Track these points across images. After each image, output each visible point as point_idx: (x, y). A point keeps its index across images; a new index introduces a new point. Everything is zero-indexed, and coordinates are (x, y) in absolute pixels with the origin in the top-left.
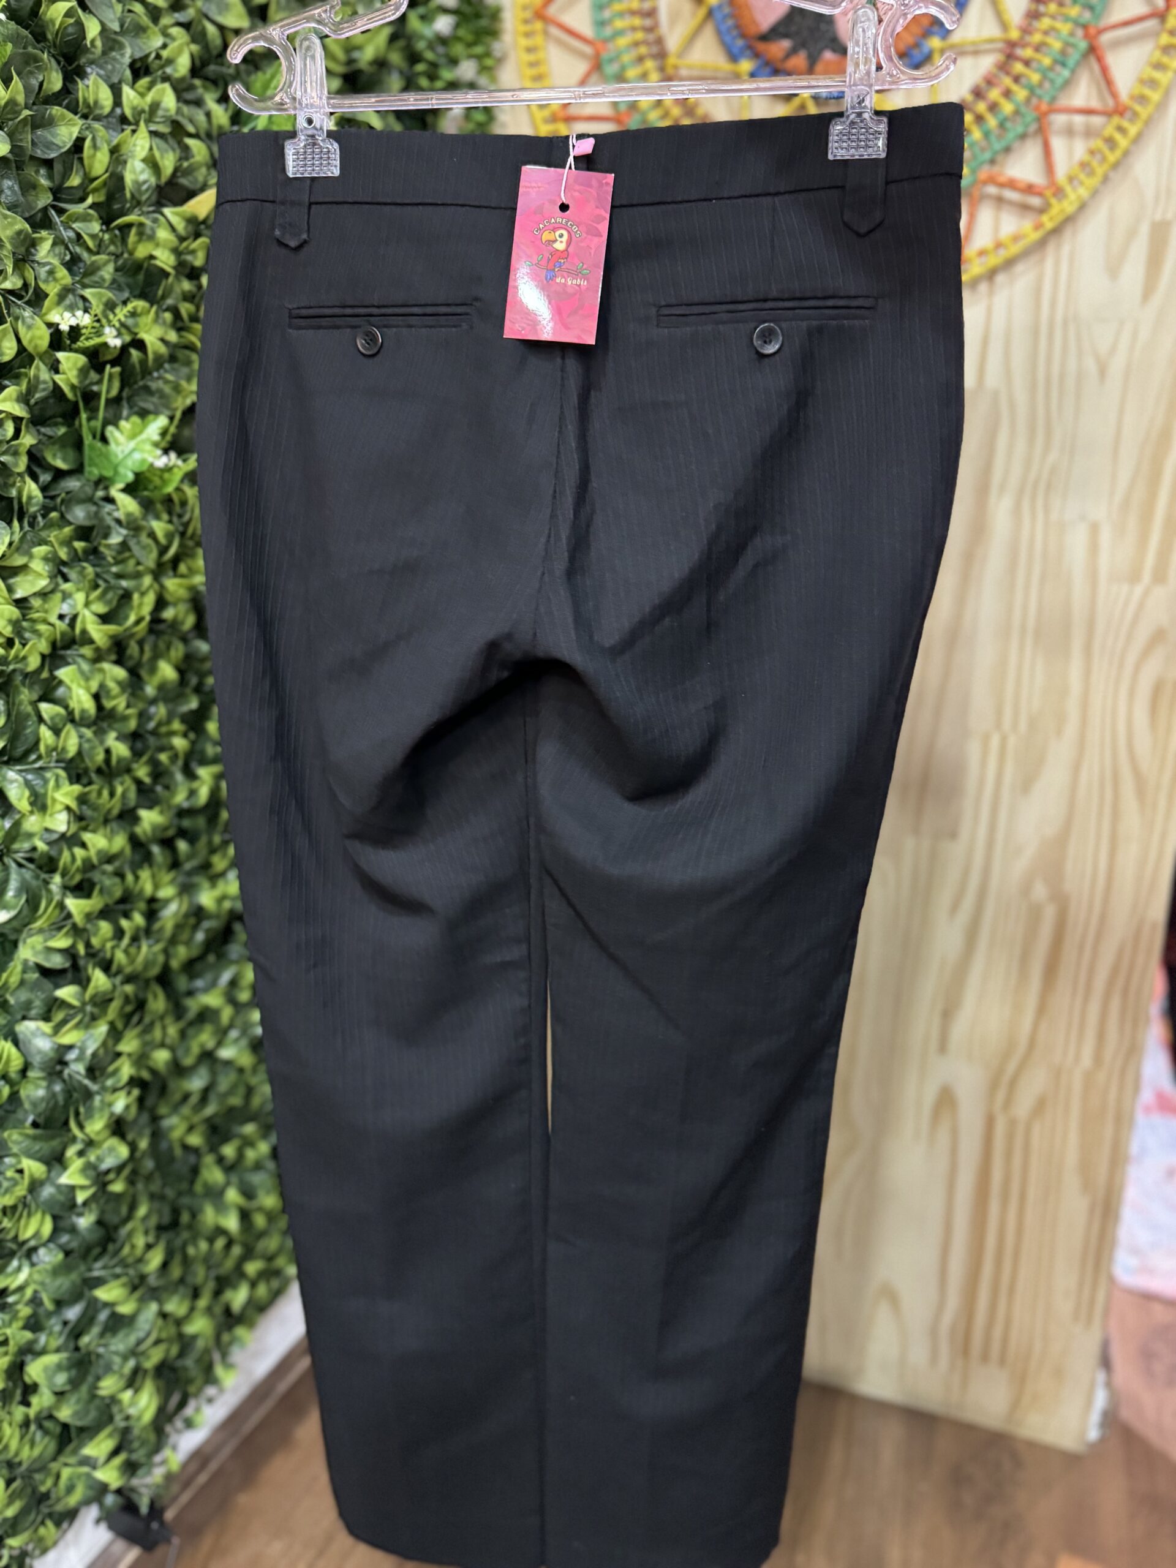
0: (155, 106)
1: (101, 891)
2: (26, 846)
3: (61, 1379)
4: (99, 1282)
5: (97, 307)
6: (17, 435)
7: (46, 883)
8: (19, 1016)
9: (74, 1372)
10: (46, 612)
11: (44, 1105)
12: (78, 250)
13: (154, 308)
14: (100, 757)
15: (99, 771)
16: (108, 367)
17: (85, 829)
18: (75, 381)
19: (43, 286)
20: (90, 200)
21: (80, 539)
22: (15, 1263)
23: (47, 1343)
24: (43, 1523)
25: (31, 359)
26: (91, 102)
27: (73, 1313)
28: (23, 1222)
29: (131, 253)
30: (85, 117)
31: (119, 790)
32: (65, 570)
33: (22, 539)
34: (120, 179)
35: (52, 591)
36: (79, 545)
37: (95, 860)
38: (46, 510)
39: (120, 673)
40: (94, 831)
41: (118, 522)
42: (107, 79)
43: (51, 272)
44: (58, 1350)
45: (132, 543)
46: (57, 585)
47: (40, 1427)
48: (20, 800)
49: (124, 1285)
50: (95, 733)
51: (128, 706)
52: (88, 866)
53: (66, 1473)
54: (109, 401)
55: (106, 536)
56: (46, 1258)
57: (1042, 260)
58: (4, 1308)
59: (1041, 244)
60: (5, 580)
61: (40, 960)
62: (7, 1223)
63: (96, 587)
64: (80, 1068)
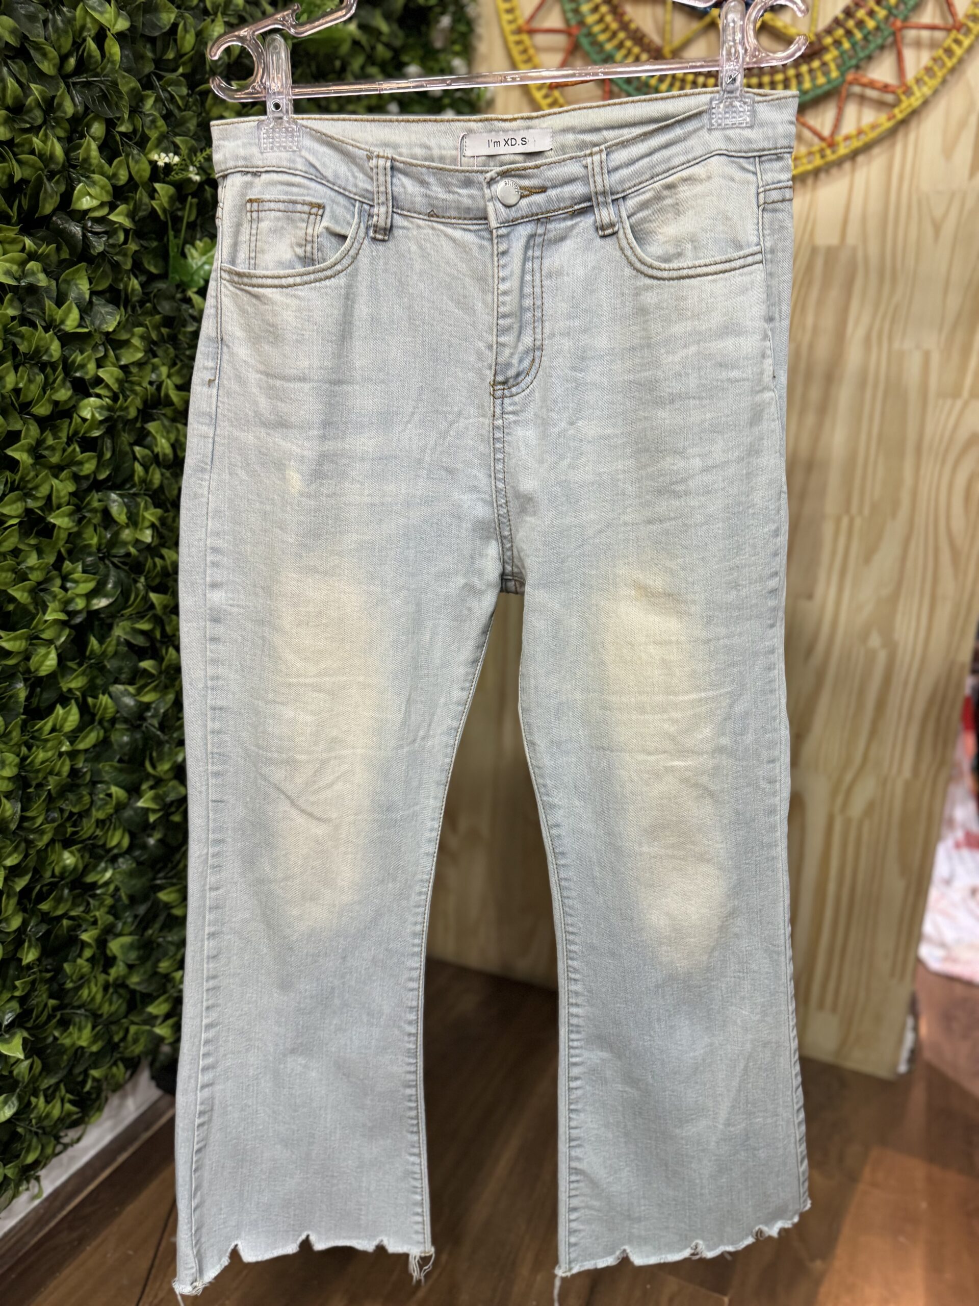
2: (122, 551)
3: (133, 956)
4: (161, 888)
5: (184, 150)
6: (126, 242)
7: (136, 581)
8: (112, 680)
9: (141, 952)
10: (142, 378)
11: (128, 747)
12: (171, 107)
14: (175, 492)
15: (173, 504)
16: (190, 197)
17: (163, 545)
18: (166, 205)
19: (147, 131)
20: (181, 70)
21: (165, 326)
22: (103, 865)
23: (122, 930)
24: (115, 1064)
25: (137, 186)
27: (142, 910)
28: (110, 833)
29: (208, 114)
30: (178, 7)
32: (155, 348)
33: (127, 320)
34: (203, 56)
35: (145, 363)
36: (164, 331)
37: (169, 569)
38: (142, 303)
40: (169, 548)
41: (193, 317)
43: (153, 122)
44: (130, 934)
46: (149, 359)
47: (116, 992)
48: (120, 514)
49: (178, 891)
50: (172, 474)
52: (165, 573)
53: (133, 1029)
54: (189, 225)
55: (184, 326)
56: (124, 864)
57: (893, 145)
58: (94, 896)
59: (892, 133)
60: (114, 351)
61: (128, 637)
62: (99, 832)
63: (174, 364)
64: (155, 722)
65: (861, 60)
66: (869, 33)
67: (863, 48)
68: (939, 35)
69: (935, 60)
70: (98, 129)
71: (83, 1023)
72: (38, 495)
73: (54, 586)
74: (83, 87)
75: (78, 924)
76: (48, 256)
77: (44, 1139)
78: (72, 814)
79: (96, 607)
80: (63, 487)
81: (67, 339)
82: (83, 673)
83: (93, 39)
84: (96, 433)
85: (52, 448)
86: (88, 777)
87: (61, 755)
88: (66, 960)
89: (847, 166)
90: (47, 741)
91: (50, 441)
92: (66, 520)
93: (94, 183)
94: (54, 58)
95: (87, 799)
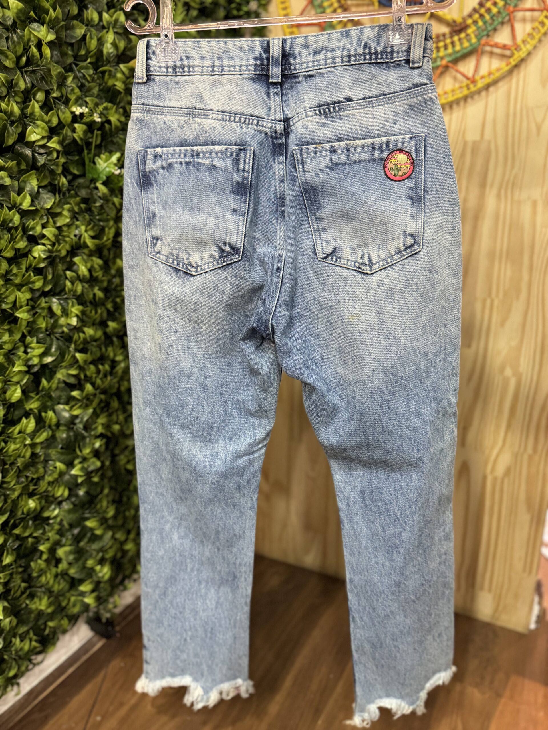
0: (116, 21)
1: (91, 353)
2: (60, 331)
3: (71, 557)
4: (87, 519)
5: (91, 105)
6: (58, 157)
7: (68, 347)
8: (56, 402)
9: (76, 556)
10: (70, 233)
11: (66, 441)
12: (84, 81)
13: (115, 107)
14: (91, 296)
15: (91, 302)
16: (96, 131)
17: (85, 326)
18: (82, 136)
19: (69, 96)
20: (89, 60)
21: (83, 203)
22: (53, 507)
23: (66, 542)
24: (62, 619)
25: (64, 126)
26: (90, 18)
27: (76, 531)
28: (56, 489)
29: (106, 83)
30: (87, 25)
31: (99, 311)
32: (77, 216)
33: (59, 201)
34: (102, 51)
35: (72, 225)
36: (83, 206)
37: (89, 339)
38: (69, 190)
39: (100, 262)
40: (89, 327)
41: (100, 197)
42: (96, 10)
43: (72, 90)
44: (70, 545)
45: (105, 206)
46: (74, 222)
47: (62, 578)
48: (57, 311)
49: (98, 521)
50: (90, 286)
51: (103, 276)
52: (85, 342)
53: (73, 599)
54: (96, 146)
55: (95, 203)
56: (66, 506)
57: (511, 80)
58: (48, 524)
59: (510, 72)
60: (52, 218)
61: (65, 379)
62: (50, 489)
63: (90, 224)
64: (81, 426)
65: (489, 31)
66: (494, 15)
67: (491, 24)
68: (536, 14)
69: (533, 29)
70: (40, 96)
71: (42, 596)
72: (8, 301)
73: (19, 351)
74: (31, 73)
75: (38, 541)
76: (11, 168)
77: (20, 662)
78: (33, 479)
79: (45, 362)
80: (24, 296)
81: (24, 214)
82: (38, 399)
83: (35, 47)
84: (42, 265)
85: (16, 275)
86: (42, 458)
87: (25, 445)
88: (32, 560)
89: (484, 93)
90: (16, 438)
91: (15, 271)
92: (26, 314)
93: (38, 126)
94: (12, 58)
95: (41, 470)
